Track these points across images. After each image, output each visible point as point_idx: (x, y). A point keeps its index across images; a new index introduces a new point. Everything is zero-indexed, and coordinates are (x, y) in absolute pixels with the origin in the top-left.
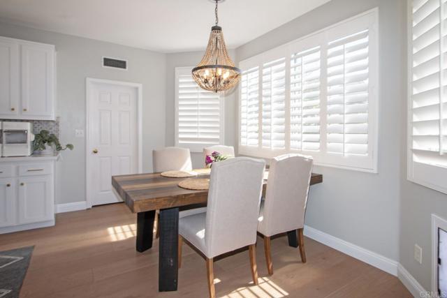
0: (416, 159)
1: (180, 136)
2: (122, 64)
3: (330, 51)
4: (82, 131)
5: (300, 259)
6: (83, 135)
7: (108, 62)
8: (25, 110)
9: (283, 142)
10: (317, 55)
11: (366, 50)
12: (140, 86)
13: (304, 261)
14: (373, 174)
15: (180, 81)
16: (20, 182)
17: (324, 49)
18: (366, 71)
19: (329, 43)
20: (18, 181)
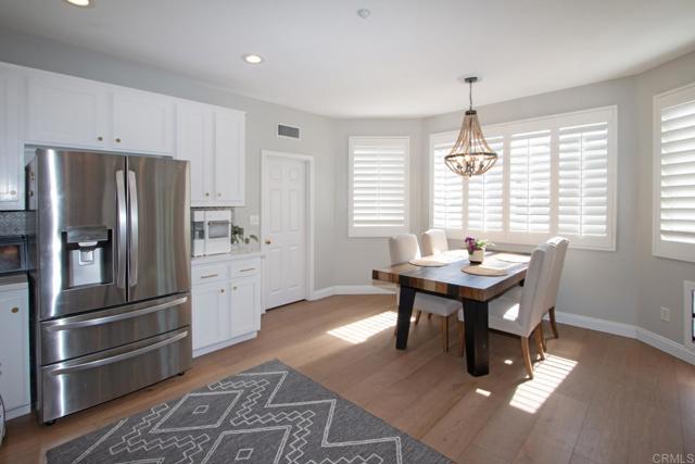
0: (664, 238)
1: (355, 218)
2: (293, 132)
3: (562, 137)
4: (257, 218)
5: (553, 335)
6: (257, 223)
7: (283, 130)
8: (220, 195)
9: (500, 224)
10: (548, 140)
11: (605, 142)
12: (311, 158)
13: (556, 337)
14: (612, 252)
15: (356, 152)
16: (233, 286)
17: (555, 134)
18: (605, 160)
19: (561, 129)
20: (230, 284)
